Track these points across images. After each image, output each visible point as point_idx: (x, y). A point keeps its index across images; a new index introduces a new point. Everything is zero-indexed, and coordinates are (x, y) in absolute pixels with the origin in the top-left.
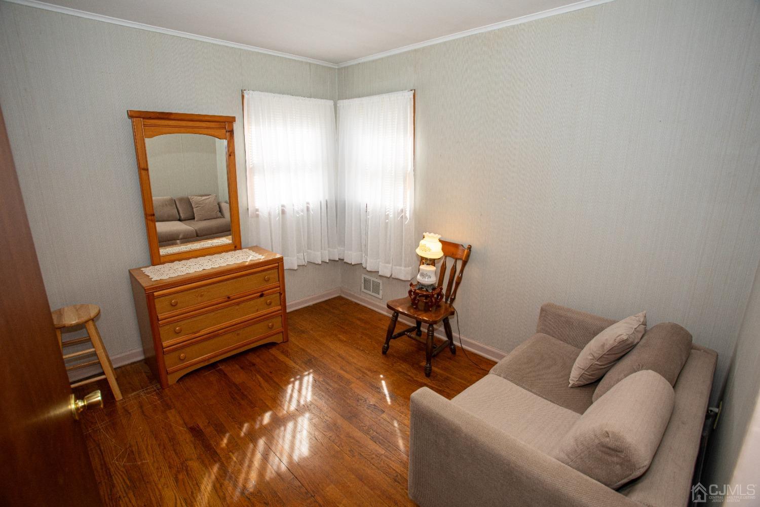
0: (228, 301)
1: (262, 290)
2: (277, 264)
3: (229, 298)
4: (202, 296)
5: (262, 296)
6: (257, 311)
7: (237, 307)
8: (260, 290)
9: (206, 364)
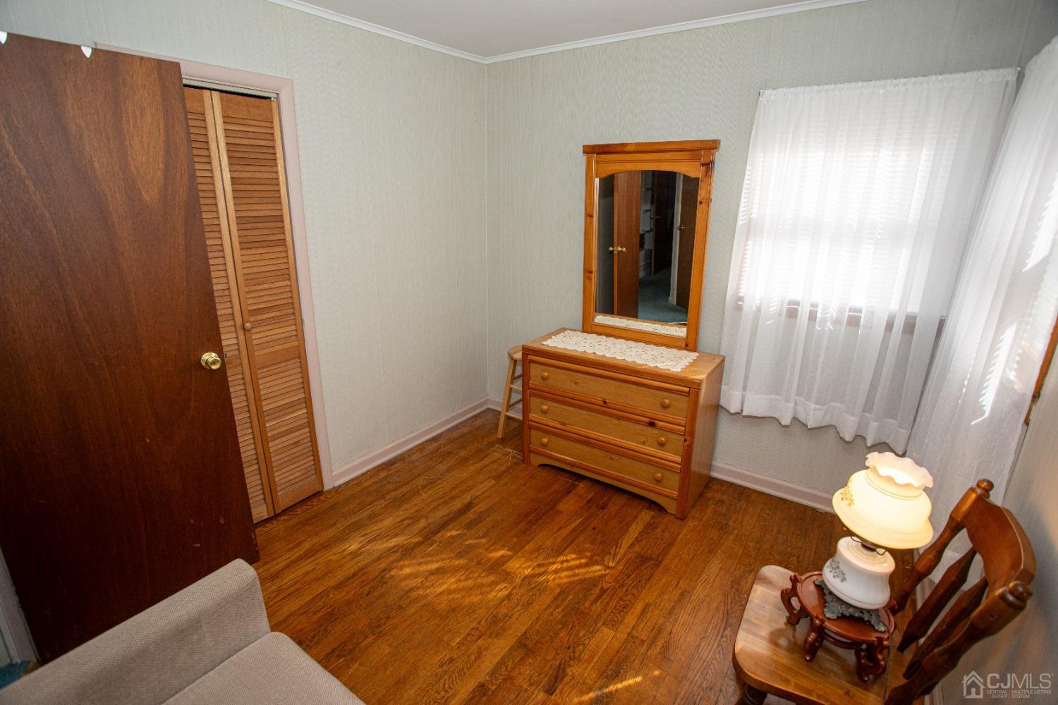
0: (602, 406)
1: (654, 416)
2: (687, 389)
3: (605, 402)
4: (576, 383)
5: (652, 424)
6: (644, 443)
7: (616, 421)
8: (651, 415)
9: (568, 468)
